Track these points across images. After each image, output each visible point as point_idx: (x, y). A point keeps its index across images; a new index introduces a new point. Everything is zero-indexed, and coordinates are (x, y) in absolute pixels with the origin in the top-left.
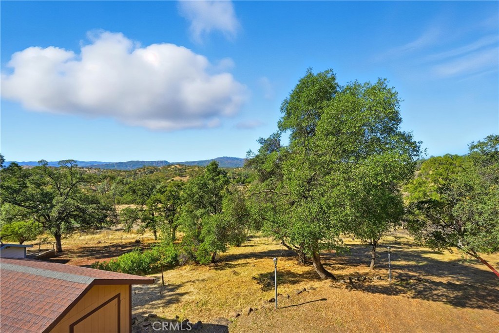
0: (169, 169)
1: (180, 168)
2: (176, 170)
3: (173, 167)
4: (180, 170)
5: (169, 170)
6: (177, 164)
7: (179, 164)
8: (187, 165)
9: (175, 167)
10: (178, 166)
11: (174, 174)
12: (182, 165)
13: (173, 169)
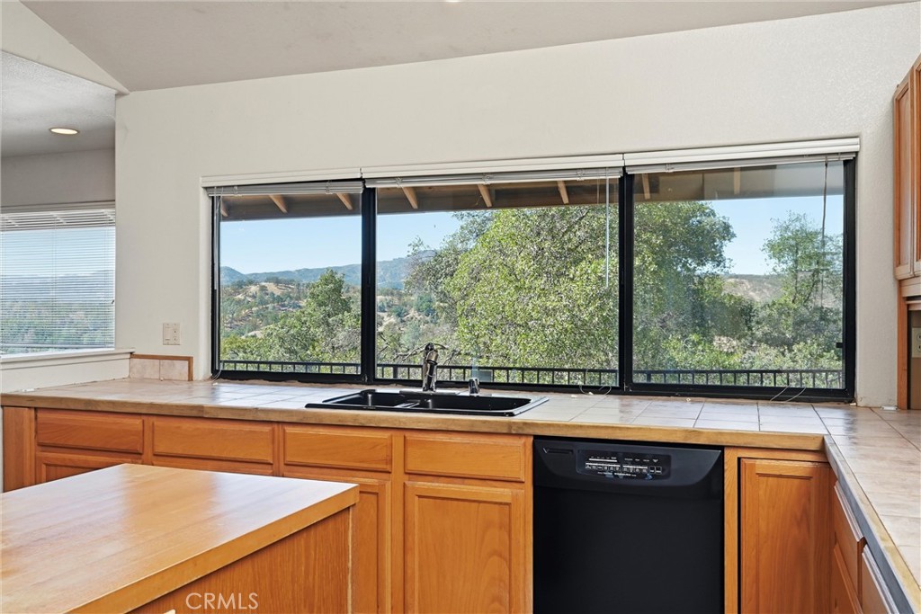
0: (240, 297)
1: (278, 292)
2: (263, 302)
3: (253, 289)
4: (279, 299)
5: (239, 302)
6: (268, 280)
7: (275, 279)
8: (305, 282)
9: (263, 289)
10: (271, 287)
11: (259, 315)
12: (288, 283)
13: (254, 297)
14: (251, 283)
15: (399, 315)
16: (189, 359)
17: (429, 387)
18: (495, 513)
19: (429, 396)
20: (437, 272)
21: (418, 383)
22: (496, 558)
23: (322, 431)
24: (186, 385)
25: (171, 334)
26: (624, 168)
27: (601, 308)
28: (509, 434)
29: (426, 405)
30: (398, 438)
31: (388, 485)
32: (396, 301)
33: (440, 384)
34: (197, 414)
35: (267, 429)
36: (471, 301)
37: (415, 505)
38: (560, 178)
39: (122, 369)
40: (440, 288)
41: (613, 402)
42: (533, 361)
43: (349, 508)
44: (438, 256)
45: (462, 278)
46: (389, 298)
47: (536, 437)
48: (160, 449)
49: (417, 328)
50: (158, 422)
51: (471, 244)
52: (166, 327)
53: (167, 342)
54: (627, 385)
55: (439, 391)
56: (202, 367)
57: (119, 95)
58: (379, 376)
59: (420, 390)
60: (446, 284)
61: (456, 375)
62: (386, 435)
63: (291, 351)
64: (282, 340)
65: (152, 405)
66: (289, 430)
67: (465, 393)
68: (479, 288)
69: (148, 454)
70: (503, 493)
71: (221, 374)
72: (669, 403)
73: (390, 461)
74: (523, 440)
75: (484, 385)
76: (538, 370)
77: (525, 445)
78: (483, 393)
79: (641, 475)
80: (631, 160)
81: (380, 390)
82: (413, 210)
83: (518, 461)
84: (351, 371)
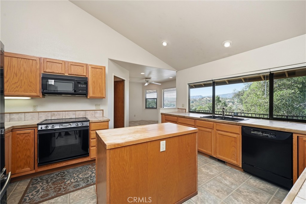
14: (204, 98)
15: (233, 103)
16: (185, 109)
17: (223, 115)
18: (233, 139)
19: (223, 117)
20: (239, 95)
21: (221, 115)
22: (233, 147)
23: (202, 121)
24: (185, 113)
25: (183, 105)
26: (270, 72)
27: (282, 101)
28: (236, 125)
29: (223, 119)
30: (215, 124)
31: (213, 131)
32: (232, 100)
33: (226, 115)
34: (184, 117)
35: (194, 120)
36: (246, 100)
37: (218, 135)
38: (261, 75)
39: (177, 110)
40: (240, 98)
41: (268, 121)
42: (262, 112)
43: (196, 132)
44: (239, 92)
45: (245, 96)
46: (231, 100)
47: (242, 126)
48: (179, 122)
49: (237, 106)
50: (179, 118)
51: (247, 89)
52: (182, 104)
53: (182, 107)
54: (271, 117)
55: (226, 116)
56: (187, 110)
57: (176, 72)
58: (216, 113)
59: (222, 116)
60: (241, 97)
61: (230, 114)
62: (213, 123)
63: (210, 109)
64: (208, 107)
65: (178, 115)
66: (197, 121)
67: (231, 117)
68: (249, 98)
69: (178, 122)
70: (235, 136)
71: (190, 112)
72: (281, 122)
73: (213, 127)
74: (239, 126)
75: (235, 116)
76: (264, 115)
77: (240, 127)
78: (234, 117)
79: (268, 136)
80: (272, 70)
81: (216, 115)
82: (227, 84)
83: (239, 130)
84: (210, 112)
